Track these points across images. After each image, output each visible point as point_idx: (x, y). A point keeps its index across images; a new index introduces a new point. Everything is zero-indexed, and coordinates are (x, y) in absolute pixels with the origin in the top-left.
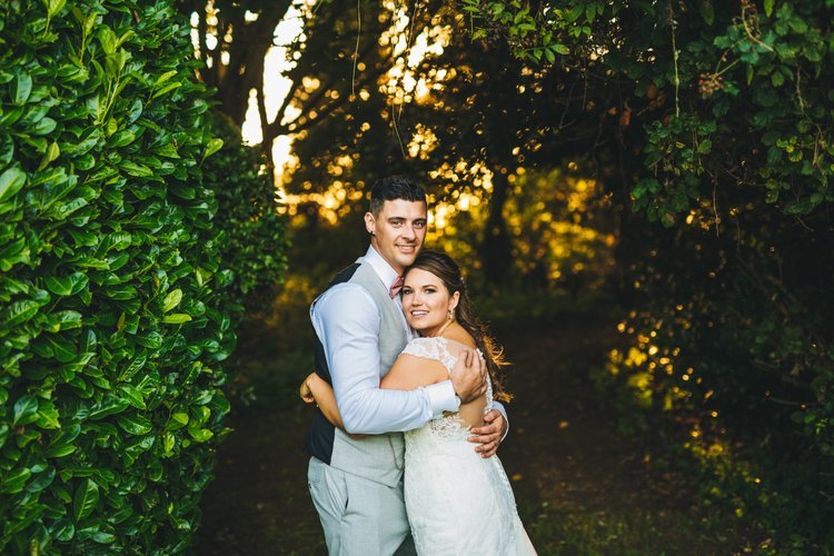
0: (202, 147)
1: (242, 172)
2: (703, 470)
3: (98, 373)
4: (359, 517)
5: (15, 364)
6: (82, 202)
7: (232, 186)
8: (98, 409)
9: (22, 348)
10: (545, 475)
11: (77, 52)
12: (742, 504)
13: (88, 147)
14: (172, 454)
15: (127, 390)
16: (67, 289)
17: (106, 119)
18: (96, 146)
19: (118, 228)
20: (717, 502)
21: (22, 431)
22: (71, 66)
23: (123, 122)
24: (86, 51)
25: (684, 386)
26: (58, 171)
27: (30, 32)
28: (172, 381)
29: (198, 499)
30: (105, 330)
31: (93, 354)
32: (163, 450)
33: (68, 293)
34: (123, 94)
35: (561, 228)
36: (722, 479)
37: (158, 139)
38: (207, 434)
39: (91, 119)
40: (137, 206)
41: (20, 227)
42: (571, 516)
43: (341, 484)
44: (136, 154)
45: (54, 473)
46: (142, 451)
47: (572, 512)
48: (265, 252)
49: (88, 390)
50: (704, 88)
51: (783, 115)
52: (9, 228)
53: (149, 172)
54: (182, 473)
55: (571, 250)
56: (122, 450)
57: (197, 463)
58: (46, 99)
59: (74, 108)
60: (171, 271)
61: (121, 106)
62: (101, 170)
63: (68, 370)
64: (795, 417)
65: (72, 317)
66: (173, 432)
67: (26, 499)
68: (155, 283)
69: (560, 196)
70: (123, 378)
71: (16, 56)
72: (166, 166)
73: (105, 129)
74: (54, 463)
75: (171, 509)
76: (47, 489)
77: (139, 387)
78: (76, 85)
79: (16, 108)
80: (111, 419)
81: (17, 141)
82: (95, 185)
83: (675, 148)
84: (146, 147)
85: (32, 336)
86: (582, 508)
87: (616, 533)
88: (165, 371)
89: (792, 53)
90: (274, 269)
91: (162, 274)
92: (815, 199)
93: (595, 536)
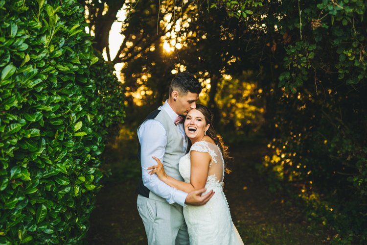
0: (90, 60)
1: (105, 74)
2: (307, 206)
3: (46, 157)
4: (162, 221)
5: (11, 151)
6: (40, 80)
7: (101, 80)
8: (47, 174)
9: (14, 144)
10: (238, 209)
11: (36, 16)
12: (326, 219)
13: (42, 57)
14: (78, 195)
15: (59, 165)
16: (34, 119)
17: (49, 45)
18: (45, 57)
19: (55, 93)
20: (314, 219)
21: (14, 182)
22: (34, 21)
23: (56, 47)
24: (40, 15)
25: (297, 170)
26: (29, 67)
27: (16, 6)
28: (78, 163)
29: (88, 217)
30: (49, 138)
31: (44, 148)
32: (74, 193)
33: (34, 120)
34: (56, 34)
35: (240, 105)
36: (316, 209)
37: (71, 55)
38: (93, 187)
39: (43, 45)
40: (63, 84)
41: (13, 91)
42: (250, 226)
43: (154, 206)
44: (62, 61)
45: (28, 201)
46: (65, 193)
47: (250, 225)
48: (116, 109)
49: (43, 164)
50: (314, 25)
51: (346, 40)
52: (9, 91)
53: (68, 69)
54: (82, 204)
55: (245, 115)
56: (56, 192)
57: (88, 201)
58: (23, 35)
59: (35, 40)
60: (77, 113)
61: (56, 39)
62: (47, 67)
63: (34, 155)
64: (349, 179)
65: (36, 131)
66: (78, 185)
67: (16, 212)
68: (70, 119)
69: (239, 92)
70: (57, 160)
71: (10, 16)
72: (75, 67)
73: (49, 49)
74: (28, 196)
75: (77, 220)
76: (25, 208)
77: (64, 164)
78: (36, 30)
79: (11, 38)
80: (52, 178)
81: (12, 53)
82: (45, 74)
83: (298, 56)
84: (66, 59)
85: (19, 139)
86: (255, 223)
87: (270, 233)
88: (75, 158)
89: (351, 10)
90: (120, 117)
91: (73, 115)
92: (360, 77)
93: (261, 234)
